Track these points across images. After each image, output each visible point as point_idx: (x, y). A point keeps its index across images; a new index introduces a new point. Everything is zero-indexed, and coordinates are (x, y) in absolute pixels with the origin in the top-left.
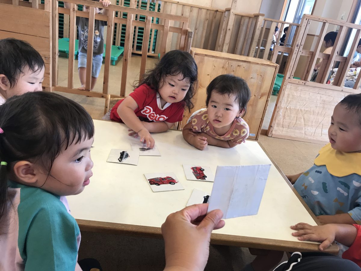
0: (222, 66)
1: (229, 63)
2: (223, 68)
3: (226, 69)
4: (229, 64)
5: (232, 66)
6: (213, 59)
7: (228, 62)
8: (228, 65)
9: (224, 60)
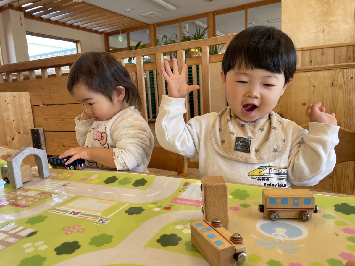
0: (331, 82)
1: (343, 74)
2: (332, 86)
3: (341, 86)
4: (345, 76)
5: (352, 78)
6: (308, 74)
7: (341, 74)
8: (342, 79)
9: (331, 72)
